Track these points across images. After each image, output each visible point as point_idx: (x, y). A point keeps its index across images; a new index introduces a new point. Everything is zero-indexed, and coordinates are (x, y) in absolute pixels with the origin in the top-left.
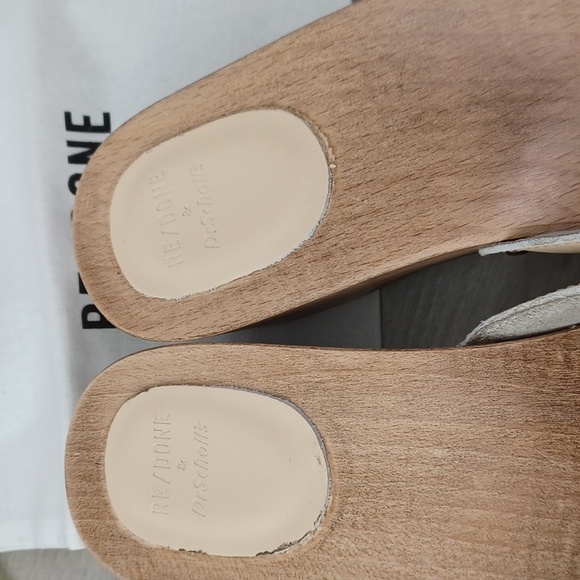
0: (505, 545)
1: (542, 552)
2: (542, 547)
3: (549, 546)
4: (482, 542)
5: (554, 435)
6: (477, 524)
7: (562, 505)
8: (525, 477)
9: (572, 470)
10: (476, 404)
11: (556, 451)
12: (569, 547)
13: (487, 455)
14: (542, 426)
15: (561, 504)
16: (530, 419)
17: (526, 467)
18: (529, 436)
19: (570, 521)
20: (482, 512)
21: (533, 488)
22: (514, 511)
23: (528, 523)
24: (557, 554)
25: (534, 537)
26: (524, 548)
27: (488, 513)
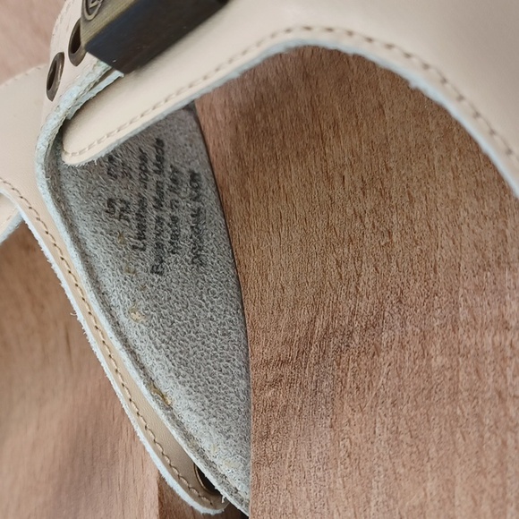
0: (504, 443)
1: (509, 378)
2: (501, 380)
3: (498, 368)
4: (504, 485)
5: (348, 386)
6: (477, 497)
7: (439, 359)
8: (402, 421)
9: (392, 353)
10: (308, 504)
11: (367, 379)
12: (497, 338)
13: (374, 484)
14: (338, 404)
15: (438, 361)
16: (328, 422)
17: (388, 420)
18: (349, 421)
19: (459, 343)
20: (458, 490)
21: (417, 407)
22: (453, 433)
23: (468, 409)
24: (509, 352)
25: (488, 395)
26: (506, 410)
27: (458, 478)
